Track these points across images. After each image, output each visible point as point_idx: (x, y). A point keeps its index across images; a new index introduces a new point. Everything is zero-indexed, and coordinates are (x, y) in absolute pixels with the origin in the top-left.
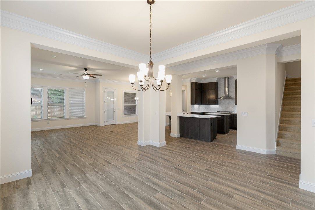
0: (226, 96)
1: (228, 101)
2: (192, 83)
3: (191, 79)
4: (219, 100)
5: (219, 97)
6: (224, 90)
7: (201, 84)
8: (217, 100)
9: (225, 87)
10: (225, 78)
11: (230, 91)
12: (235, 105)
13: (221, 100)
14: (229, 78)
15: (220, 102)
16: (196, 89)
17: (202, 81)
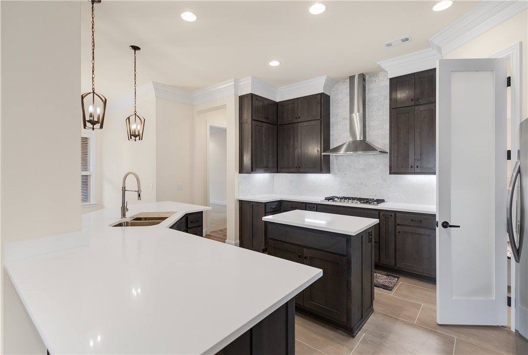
0: (355, 142)
1: (363, 159)
2: (242, 98)
3: (237, 82)
4: (333, 156)
5: (333, 144)
6: (348, 122)
7: (277, 104)
8: (327, 158)
9: (351, 111)
10: (352, 78)
11: (371, 123)
12: (391, 173)
13: (339, 158)
14: (367, 78)
15: (337, 164)
16: (254, 120)
17: (279, 96)
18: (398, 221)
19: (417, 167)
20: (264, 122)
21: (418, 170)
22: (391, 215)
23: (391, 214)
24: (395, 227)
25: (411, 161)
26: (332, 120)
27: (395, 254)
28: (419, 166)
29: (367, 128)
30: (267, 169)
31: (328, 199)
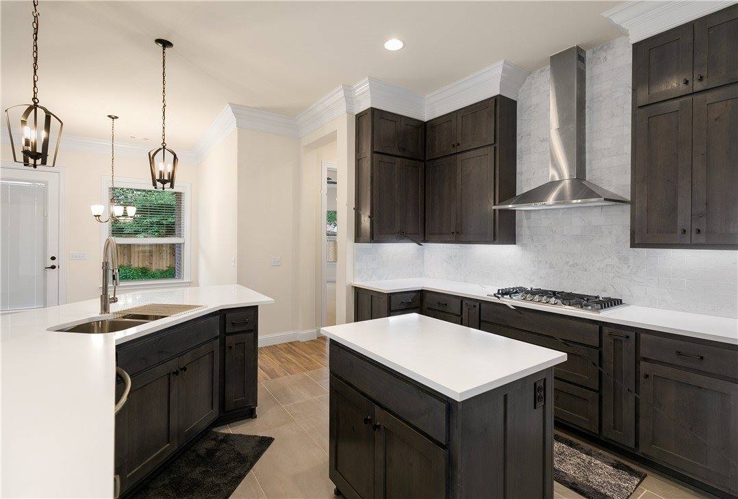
2: (359, 118)
3: (348, 90)
4: (521, 210)
8: (511, 215)
10: (555, 60)
12: (633, 245)
13: (533, 215)
14: (588, 55)
15: (529, 227)
16: (376, 152)
17: (429, 109)
18: (644, 352)
19: (699, 231)
20: (397, 156)
21: (702, 239)
22: (628, 337)
23: (627, 333)
24: (637, 363)
25: (683, 219)
26: (520, 145)
27: (637, 421)
28: (703, 229)
29: (587, 154)
30: (402, 235)
31: (505, 293)
